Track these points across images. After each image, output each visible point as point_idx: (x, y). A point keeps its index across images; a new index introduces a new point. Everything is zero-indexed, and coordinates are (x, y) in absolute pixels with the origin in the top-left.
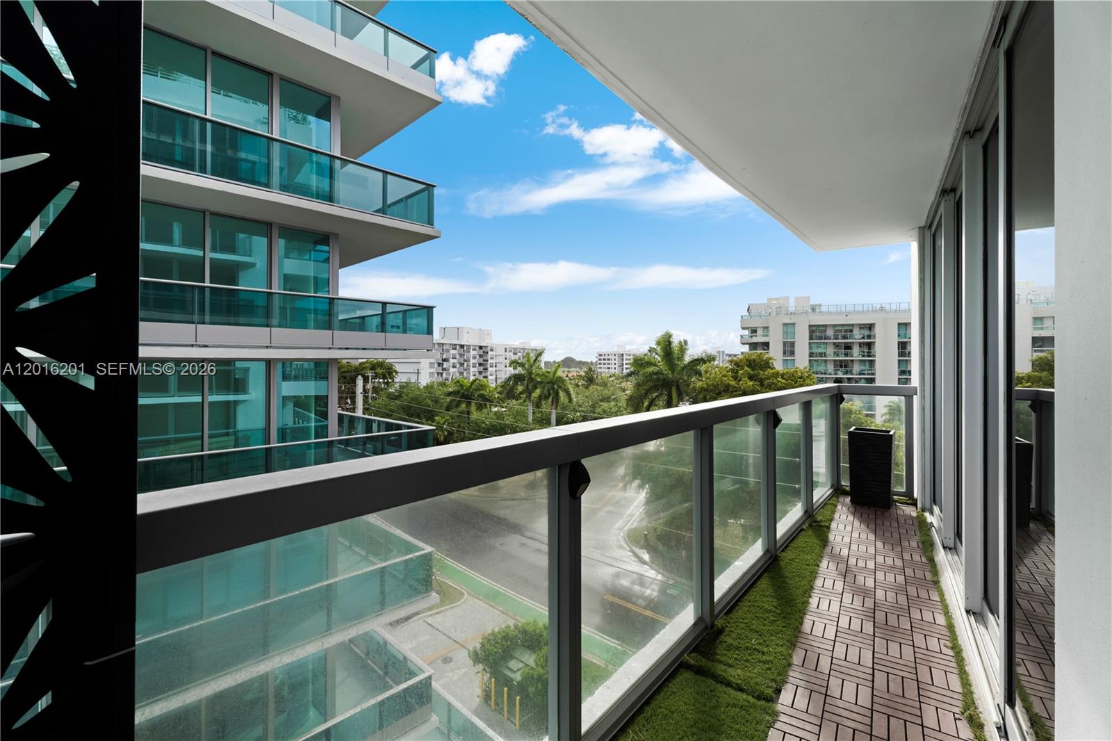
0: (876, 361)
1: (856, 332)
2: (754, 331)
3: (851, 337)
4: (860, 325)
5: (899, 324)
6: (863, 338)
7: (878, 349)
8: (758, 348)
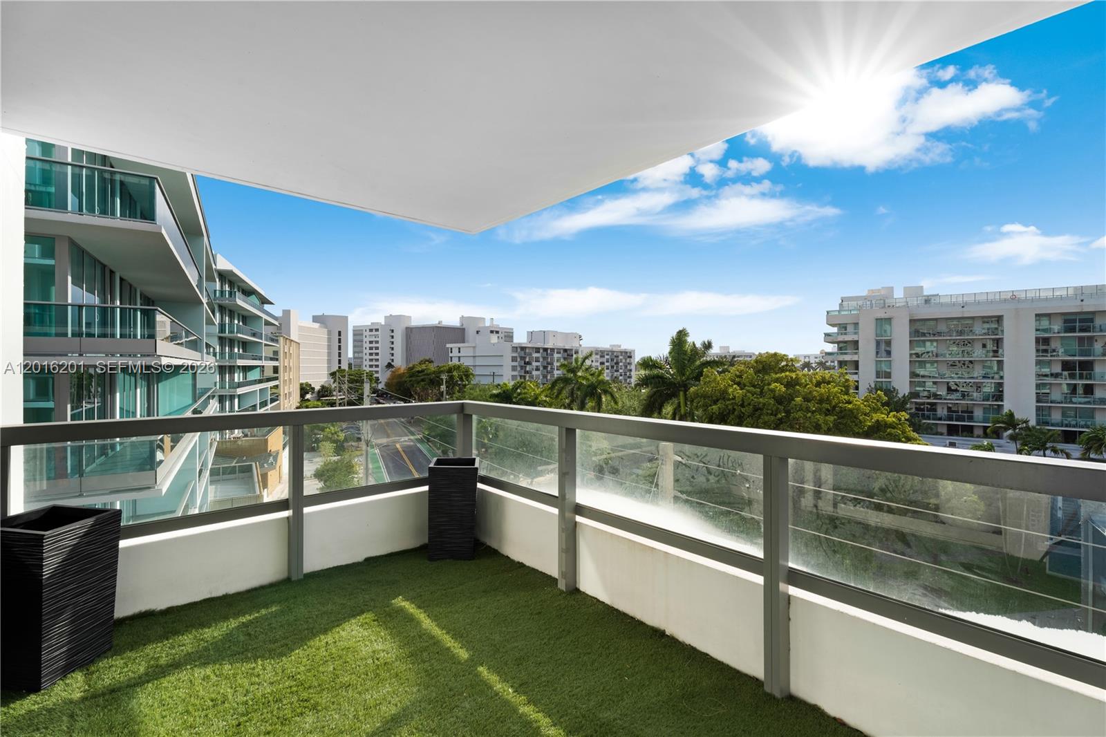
1: (978, 327)
2: (844, 328)
3: (971, 333)
4: (984, 317)
5: (1036, 315)
6: (987, 334)
7: (1008, 346)
8: (849, 348)
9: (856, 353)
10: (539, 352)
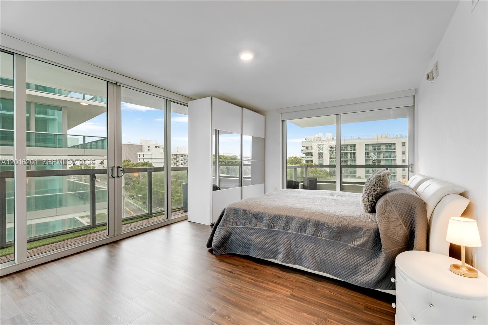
0: (357, 160)
1: (349, 148)
2: (307, 148)
3: (347, 150)
4: (350, 145)
5: (366, 144)
6: (351, 151)
7: (357, 155)
8: (309, 155)
9: (312, 157)
10: (182, 157)
